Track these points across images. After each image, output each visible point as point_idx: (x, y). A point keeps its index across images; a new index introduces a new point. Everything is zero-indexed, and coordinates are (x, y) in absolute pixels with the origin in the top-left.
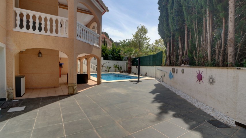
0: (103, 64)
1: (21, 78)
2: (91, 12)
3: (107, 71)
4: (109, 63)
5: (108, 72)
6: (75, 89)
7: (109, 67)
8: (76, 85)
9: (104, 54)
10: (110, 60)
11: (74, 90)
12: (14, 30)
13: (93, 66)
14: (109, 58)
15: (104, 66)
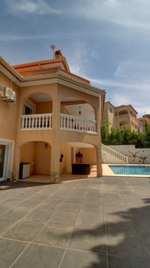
0: (136, 154)
1: (24, 165)
2: (84, 101)
3: (142, 162)
4: (143, 151)
5: (143, 164)
6: (57, 178)
7: (144, 157)
8: (57, 174)
9: (136, 141)
10: (145, 148)
11: (55, 179)
12: (21, 130)
13: (121, 156)
14: (144, 145)
15: (136, 155)
